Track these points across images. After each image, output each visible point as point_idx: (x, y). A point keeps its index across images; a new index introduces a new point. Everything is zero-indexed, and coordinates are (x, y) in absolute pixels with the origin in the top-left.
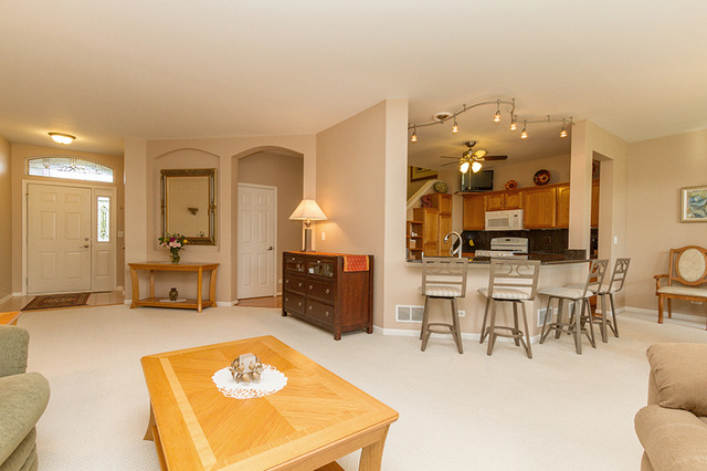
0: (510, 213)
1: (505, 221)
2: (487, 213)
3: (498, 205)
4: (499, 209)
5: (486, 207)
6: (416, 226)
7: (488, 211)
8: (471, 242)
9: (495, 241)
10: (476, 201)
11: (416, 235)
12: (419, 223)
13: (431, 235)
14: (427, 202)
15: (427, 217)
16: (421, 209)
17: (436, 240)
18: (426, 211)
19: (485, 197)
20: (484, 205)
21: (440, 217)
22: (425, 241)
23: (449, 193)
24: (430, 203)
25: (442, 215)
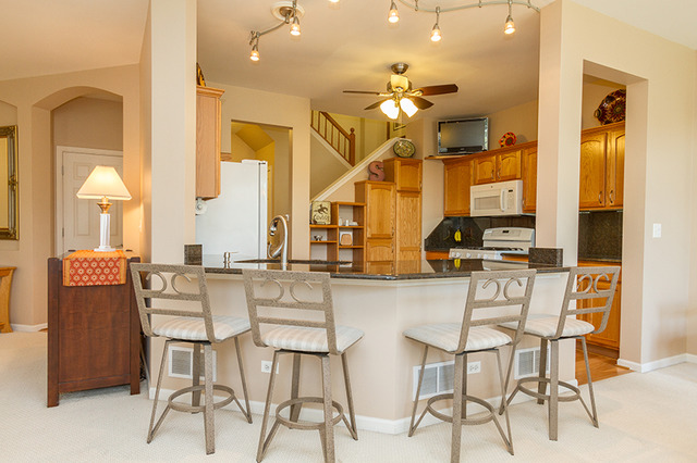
0: (503, 187)
1: (495, 200)
2: (473, 189)
3: (489, 175)
4: (489, 181)
5: (472, 178)
6: (358, 209)
7: (475, 184)
8: (458, 236)
9: (488, 234)
10: (461, 169)
11: (355, 224)
12: (358, 204)
13: (381, 224)
14: (378, 172)
15: (372, 196)
16: (364, 183)
17: (390, 232)
18: (369, 186)
19: (472, 162)
20: (469, 176)
21: (398, 194)
22: (368, 233)
23: (417, 157)
24: (383, 173)
25: (403, 192)
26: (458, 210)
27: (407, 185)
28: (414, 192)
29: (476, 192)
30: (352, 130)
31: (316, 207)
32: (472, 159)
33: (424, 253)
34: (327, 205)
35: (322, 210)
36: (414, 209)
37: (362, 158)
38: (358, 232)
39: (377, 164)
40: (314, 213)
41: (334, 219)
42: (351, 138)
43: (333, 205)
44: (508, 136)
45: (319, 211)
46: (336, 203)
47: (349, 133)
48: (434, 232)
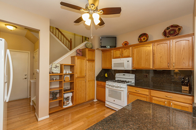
0: (125, 60)
1: (122, 64)
3: (119, 55)
4: (119, 58)
5: (112, 57)
6: (72, 67)
7: (113, 58)
8: (106, 75)
9: (117, 75)
10: (108, 53)
11: (71, 72)
12: (72, 65)
13: (81, 72)
14: (80, 53)
15: (78, 62)
16: (74, 56)
17: (84, 75)
18: (76, 58)
19: (112, 51)
20: (111, 56)
21: (87, 61)
22: (76, 76)
23: (93, 48)
24: (81, 53)
25: (89, 60)
26: (107, 67)
27: (90, 58)
28: (92, 61)
29: (114, 61)
30: (71, 39)
31: (54, 65)
32: (112, 50)
33: (96, 82)
34: (59, 65)
35: (56, 67)
36: (93, 66)
37: (75, 47)
38: (72, 76)
39: (79, 50)
40: (53, 69)
41: (61, 71)
42: (70, 42)
43: (61, 65)
44: (125, 42)
45: (55, 67)
46: (62, 65)
47: (70, 40)
48: (99, 74)
